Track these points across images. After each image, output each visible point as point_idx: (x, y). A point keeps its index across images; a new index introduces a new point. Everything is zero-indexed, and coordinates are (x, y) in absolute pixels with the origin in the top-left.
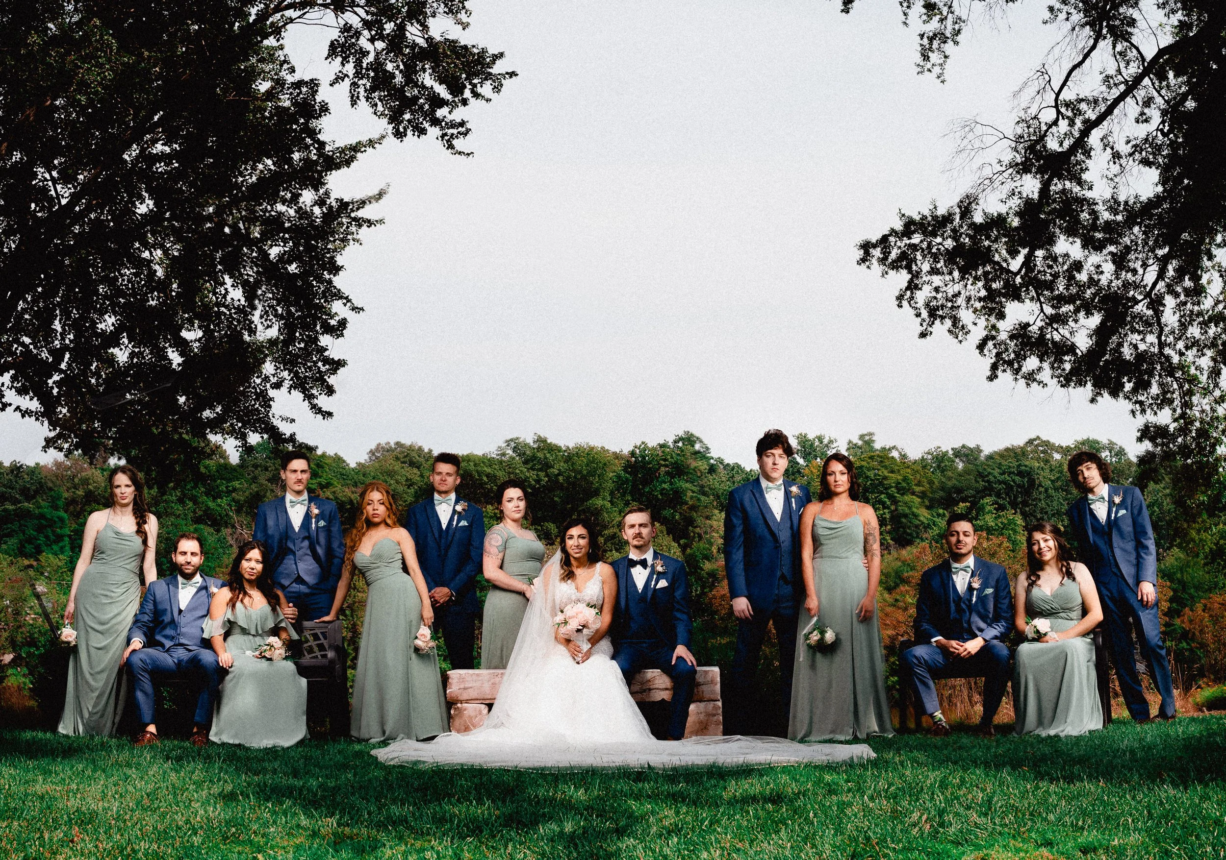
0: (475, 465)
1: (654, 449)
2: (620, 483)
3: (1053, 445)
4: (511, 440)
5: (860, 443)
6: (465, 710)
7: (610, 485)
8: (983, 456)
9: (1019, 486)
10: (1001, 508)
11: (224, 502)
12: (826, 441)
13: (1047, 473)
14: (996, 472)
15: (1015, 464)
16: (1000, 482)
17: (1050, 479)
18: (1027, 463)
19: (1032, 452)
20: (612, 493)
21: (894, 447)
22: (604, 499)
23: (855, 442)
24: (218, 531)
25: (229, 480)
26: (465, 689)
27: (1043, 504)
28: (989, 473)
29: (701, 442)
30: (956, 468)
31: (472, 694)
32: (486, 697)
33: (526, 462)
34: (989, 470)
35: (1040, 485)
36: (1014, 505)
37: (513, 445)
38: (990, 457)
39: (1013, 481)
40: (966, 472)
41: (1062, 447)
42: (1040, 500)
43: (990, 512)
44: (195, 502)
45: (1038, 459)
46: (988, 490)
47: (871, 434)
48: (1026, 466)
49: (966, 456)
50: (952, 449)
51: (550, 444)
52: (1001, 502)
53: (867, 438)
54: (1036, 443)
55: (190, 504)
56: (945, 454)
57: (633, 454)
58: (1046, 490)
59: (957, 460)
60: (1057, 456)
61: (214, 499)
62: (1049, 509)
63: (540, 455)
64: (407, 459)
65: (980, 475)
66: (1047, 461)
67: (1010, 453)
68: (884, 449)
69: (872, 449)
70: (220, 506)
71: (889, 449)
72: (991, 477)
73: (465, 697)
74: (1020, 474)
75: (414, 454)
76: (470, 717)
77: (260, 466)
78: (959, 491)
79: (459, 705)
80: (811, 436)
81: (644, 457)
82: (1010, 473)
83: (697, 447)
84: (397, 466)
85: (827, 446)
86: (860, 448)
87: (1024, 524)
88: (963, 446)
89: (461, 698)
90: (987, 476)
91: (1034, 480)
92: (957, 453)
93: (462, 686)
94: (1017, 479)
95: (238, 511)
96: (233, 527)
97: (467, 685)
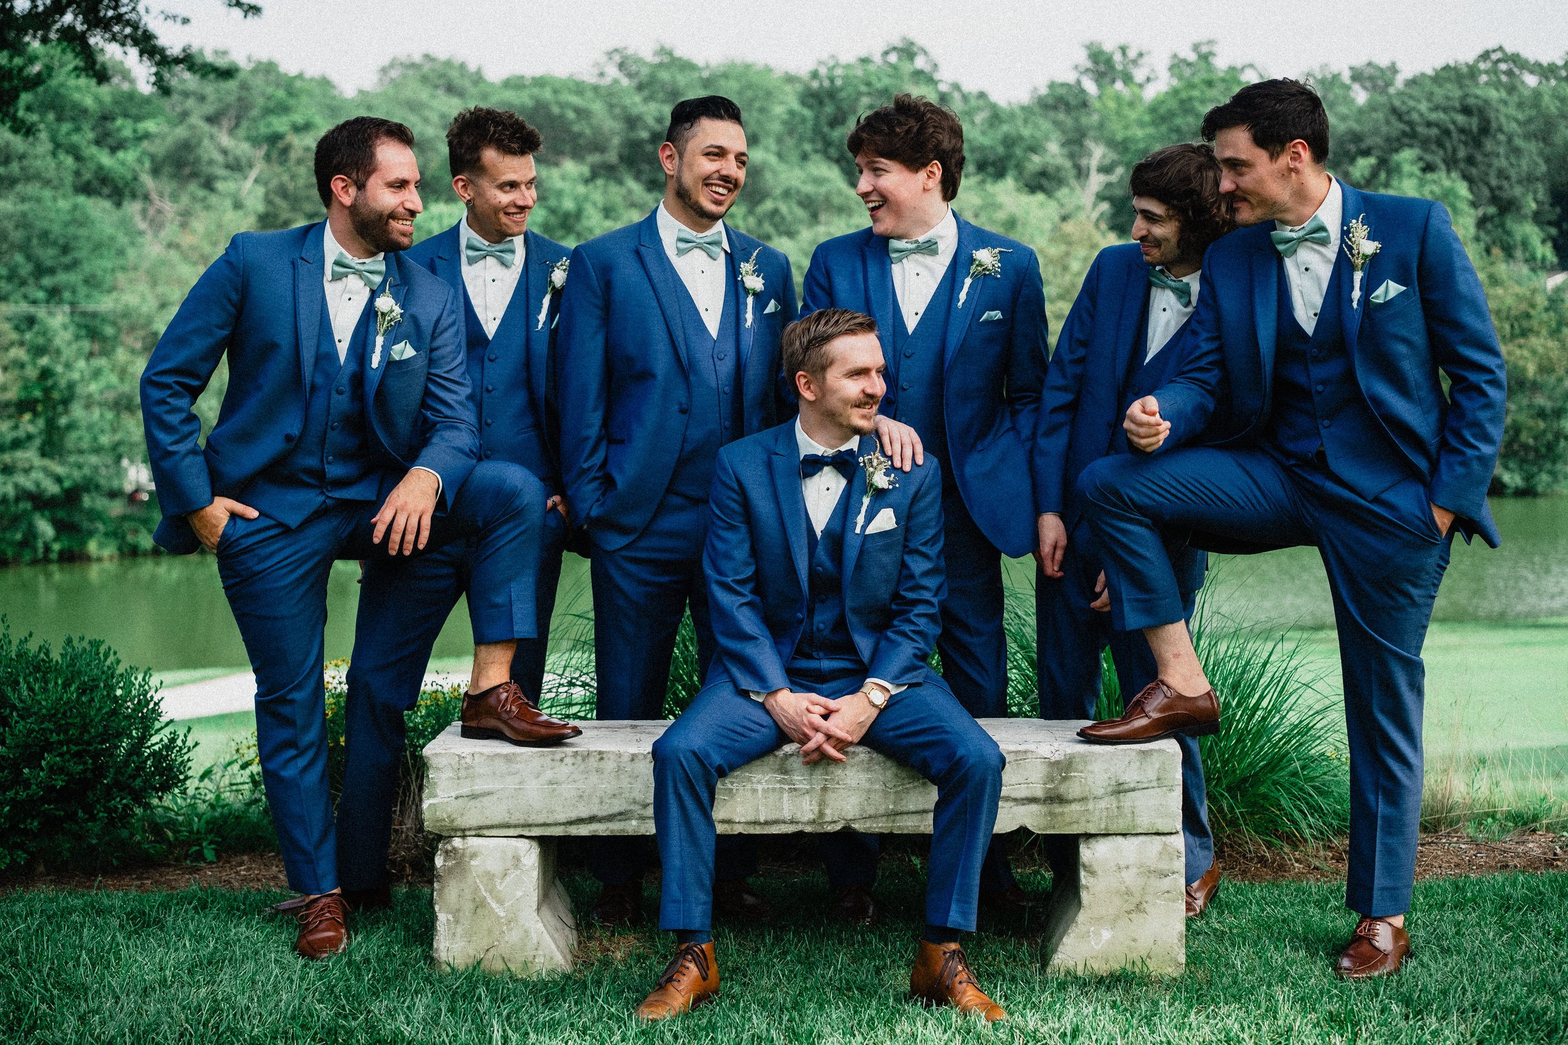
0: (555, 92)
1: (848, 66)
2: (792, 123)
3: (1526, 61)
4: (616, 50)
5: (1192, 57)
6: (474, 856)
7: (776, 127)
8: (1399, 81)
9: (1462, 131)
10: (1428, 168)
11: (129, 156)
12: (1132, 54)
13: (1512, 111)
14: (1423, 107)
15: (1457, 93)
16: (1429, 124)
17: (1517, 120)
18: (1479, 92)
19: (1487, 72)
20: (779, 140)
21: (1251, 66)
22: (767, 149)
23: (1182, 55)
24: (118, 205)
25: (138, 119)
26: (473, 797)
27: (1503, 163)
28: (1414, 109)
29: (925, 53)
30: (1353, 101)
31: (494, 811)
32: (534, 818)
33: (640, 88)
34: (1412, 103)
35: (1500, 130)
36: (1451, 163)
37: (617, 58)
38: (1412, 82)
39: (1454, 122)
40: (1372, 107)
41: (1540, 65)
42: (1498, 155)
43: (1411, 175)
44: (78, 158)
45: (1497, 85)
46: (1409, 136)
47: (1211, 42)
48: (1477, 97)
49: (1371, 78)
50: (1351, 68)
51: (680, 59)
52: (1428, 157)
53: (1204, 49)
54: (1494, 57)
55: (69, 161)
56: (1336, 77)
57: (815, 75)
58: (1510, 140)
59: (1356, 87)
60: (1531, 80)
61: (113, 150)
62: (1513, 173)
63: (664, 75)
64: (441, 82)
65: (1394, 111)
66: (1511, 89)
67: (1450, 74)
68: (1232, 69)
69: (1210, 68)
70: (123, 164)
71: (1243, 69)
72: (1415, 116)
73: (470, 820)
74: (1466, 110)
75: (454, 74)
76: (490, 876)
77: (194, 93)
78: (1357, 138)
79: (457, 842)
80: (1109, 46)
81: (832, 80)
82: (1445, 110)
83: (920, 63)
84: (424, 95)
85: (1134, 62)
86: (1189, 64)
87: (1470, 197)
88: (1370, 64)
89: (461, 822)
90: (1408, 112)
91: (1488, 122)
92: (1357, 76)
93: (465, 790)
94: (1461, 119)
95: (156, 172)
96: (146, 197)
97: (479, 786)
